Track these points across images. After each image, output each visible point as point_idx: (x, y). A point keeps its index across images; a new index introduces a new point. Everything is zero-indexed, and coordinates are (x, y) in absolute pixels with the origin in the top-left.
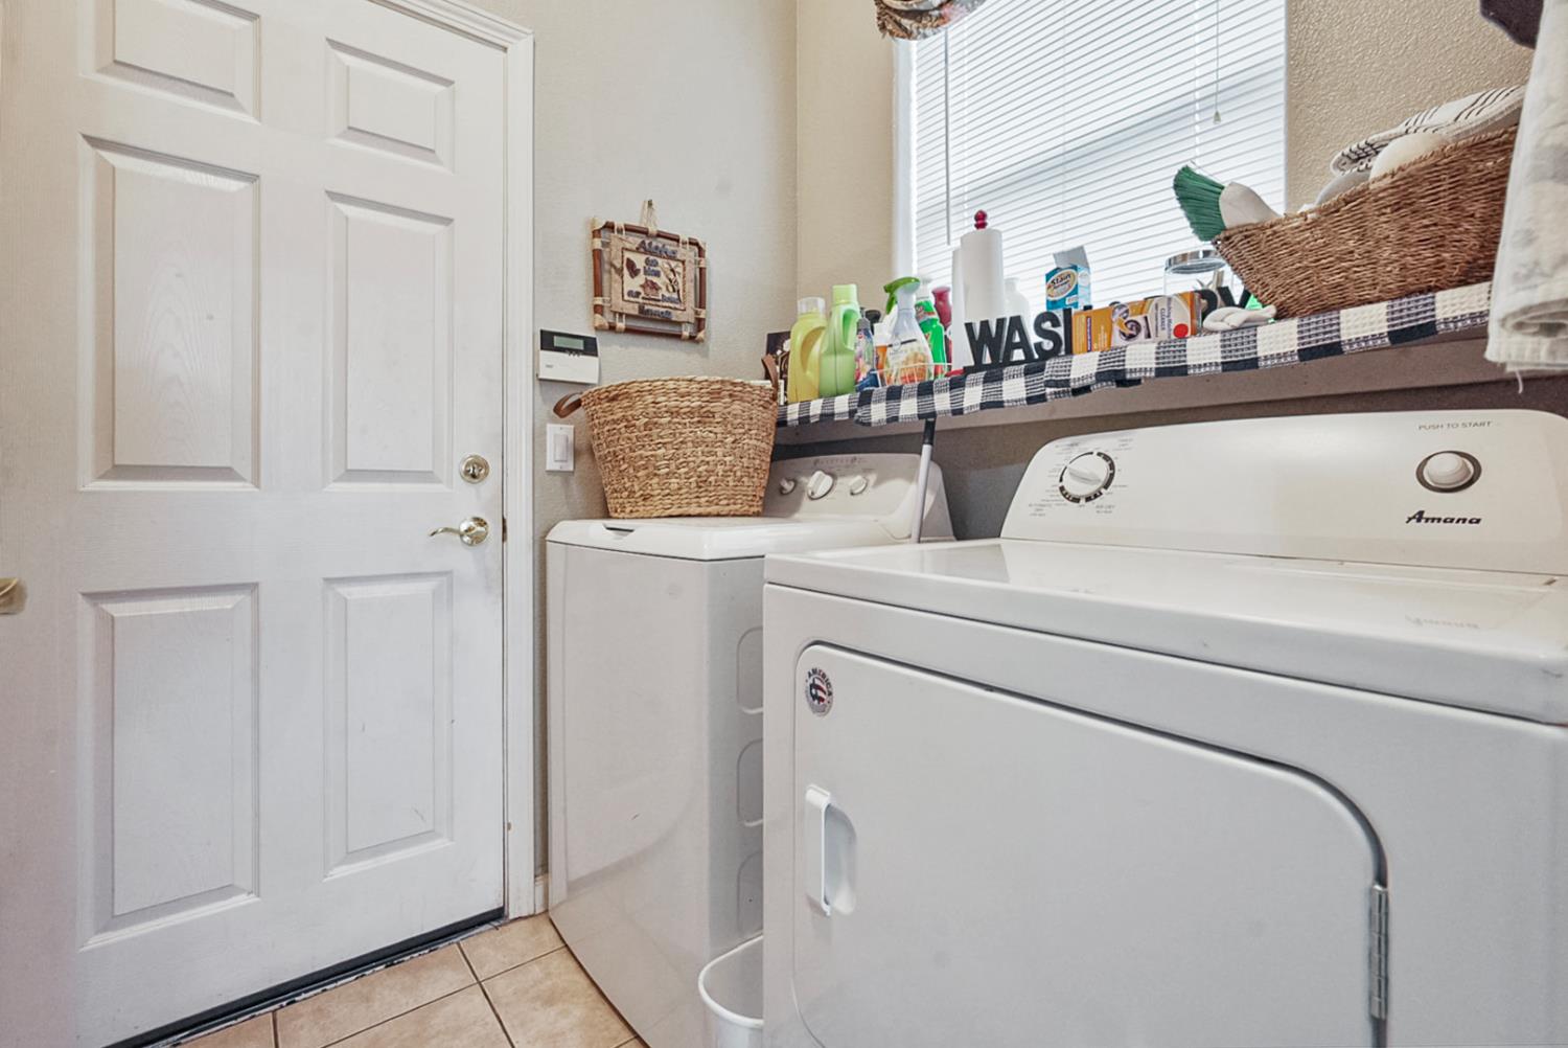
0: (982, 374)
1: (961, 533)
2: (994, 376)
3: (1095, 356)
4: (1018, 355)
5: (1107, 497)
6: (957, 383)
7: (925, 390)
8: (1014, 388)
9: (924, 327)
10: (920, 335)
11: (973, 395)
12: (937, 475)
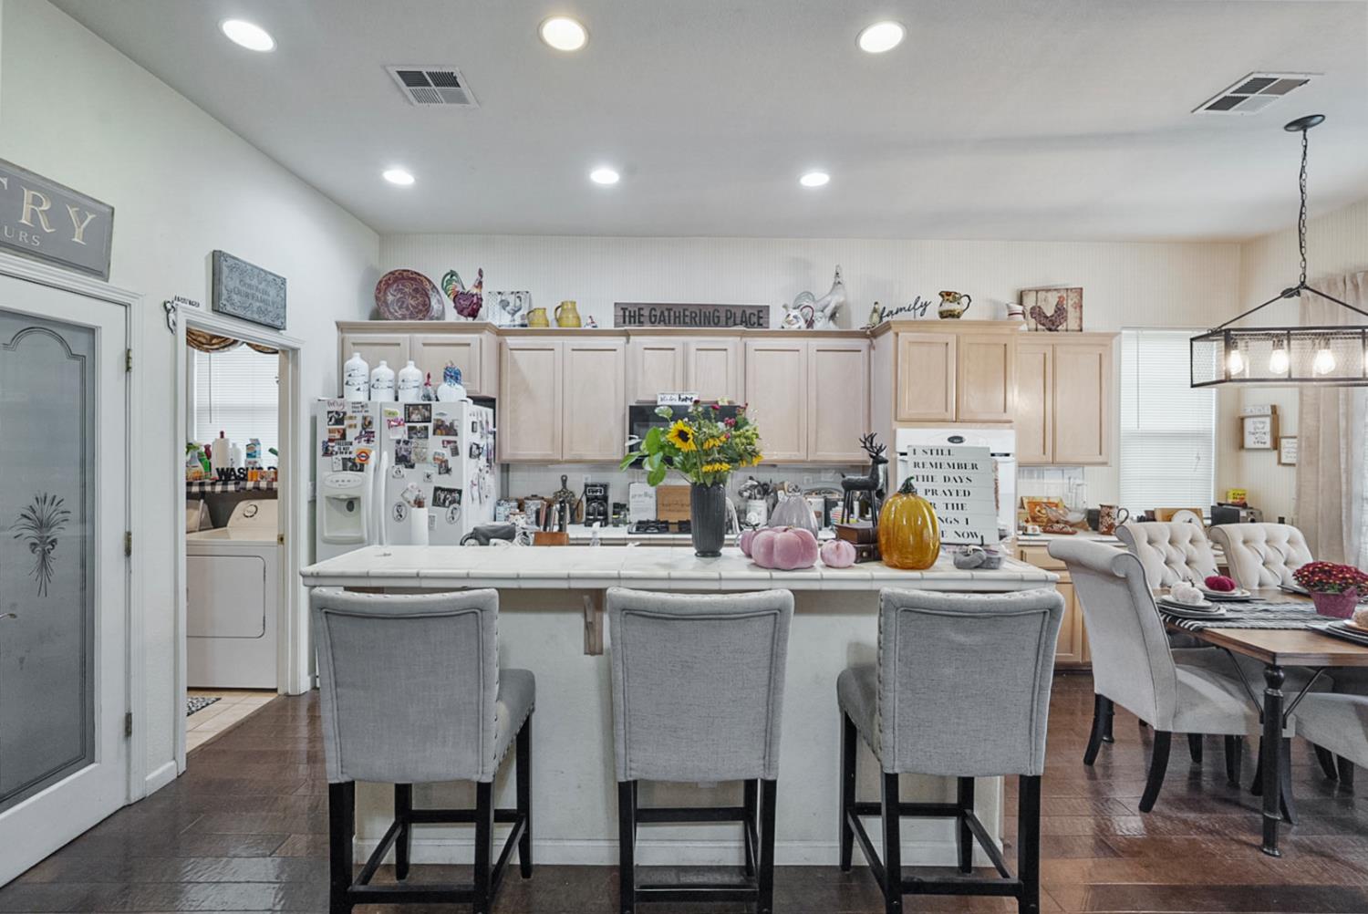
0: (221, 482)
1: (216, 527)
2: (225, 483)
3: (253, 483)
4: (233, 478)
5: (255, 516)
6: (213, 484)
7: (202, 484)
8: (231, 487)
9: (200, 460)
10: (199, 464)
11: (218, 488)
12: (206, 507)
